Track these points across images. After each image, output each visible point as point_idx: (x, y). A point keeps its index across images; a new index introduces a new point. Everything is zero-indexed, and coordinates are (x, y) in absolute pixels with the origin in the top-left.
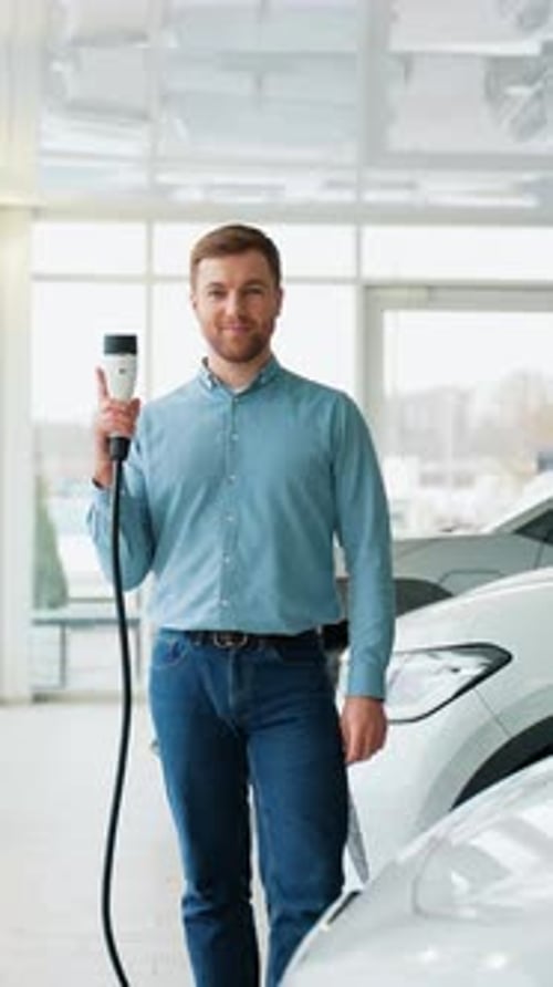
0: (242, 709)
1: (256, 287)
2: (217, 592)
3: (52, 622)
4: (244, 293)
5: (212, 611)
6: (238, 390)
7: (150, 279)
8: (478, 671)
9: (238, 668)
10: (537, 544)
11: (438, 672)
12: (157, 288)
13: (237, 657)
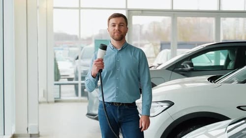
0: (120, 119)
1: (122, 24)
2: (115, 94)
3: (58, 84)
4: (119, 26)
5: (114, 98)
6: (119, 50)
7: (80, 8)
8: (167, 107)
9: (119, 110)
10: (171, 72)
11: (157, 106)
12: (81, 10)
13: (119, 107)
